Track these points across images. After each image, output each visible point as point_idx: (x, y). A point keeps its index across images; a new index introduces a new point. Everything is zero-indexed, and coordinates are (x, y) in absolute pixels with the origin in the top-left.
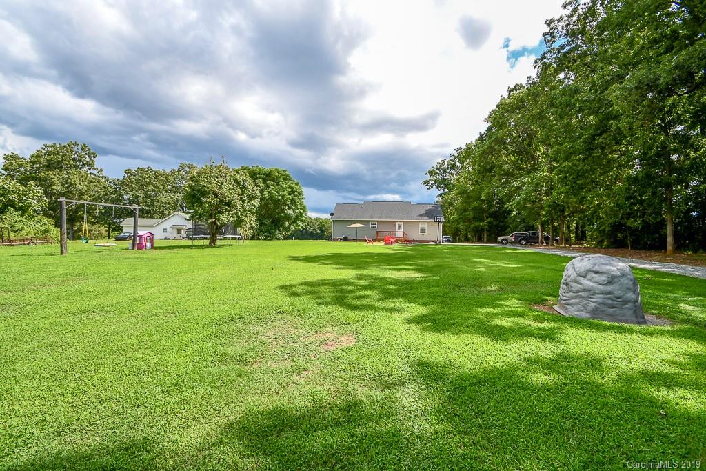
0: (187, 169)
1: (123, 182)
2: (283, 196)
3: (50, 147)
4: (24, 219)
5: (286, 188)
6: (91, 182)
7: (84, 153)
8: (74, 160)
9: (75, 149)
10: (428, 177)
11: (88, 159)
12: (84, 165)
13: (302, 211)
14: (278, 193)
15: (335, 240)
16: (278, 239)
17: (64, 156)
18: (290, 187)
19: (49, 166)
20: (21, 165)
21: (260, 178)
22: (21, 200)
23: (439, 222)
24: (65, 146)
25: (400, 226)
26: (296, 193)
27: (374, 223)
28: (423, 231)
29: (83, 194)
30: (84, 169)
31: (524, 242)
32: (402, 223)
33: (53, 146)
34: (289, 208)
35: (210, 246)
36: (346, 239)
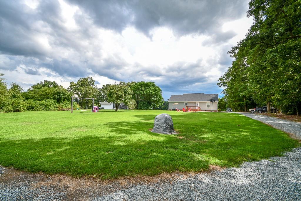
0: (122, 84)
1: (102, 89)
2: (151, 93)
3: (82, 79)
4: (69, 103)
5: (153, 89)
6: (93, 90)
7: (91, 80)
8: (89, 83)
9: (89, 79)
10: (219, 81)
11: (92, 82)
12: (91, 84)
13: (160, 98)
14: (150, 91)
15: (170, 110)
16: (150, 109)
17: (85, 82)
18: (155, 89)
19: (82, 85)
20: (74, 85)
21: (143, 86)
22: (68, 97)
23: (212, 102)
24: (86, 79)
25: (197, 104)
26: (157, 91)
27: (186, 103)
28: (208, 106)
29: (91, 94)
30: (91, 86)
31: (260, 112)
32: (199, 103)
33: (83, 79)
34: (154, 97)
35: (115, 111)
36: (174, 110)
